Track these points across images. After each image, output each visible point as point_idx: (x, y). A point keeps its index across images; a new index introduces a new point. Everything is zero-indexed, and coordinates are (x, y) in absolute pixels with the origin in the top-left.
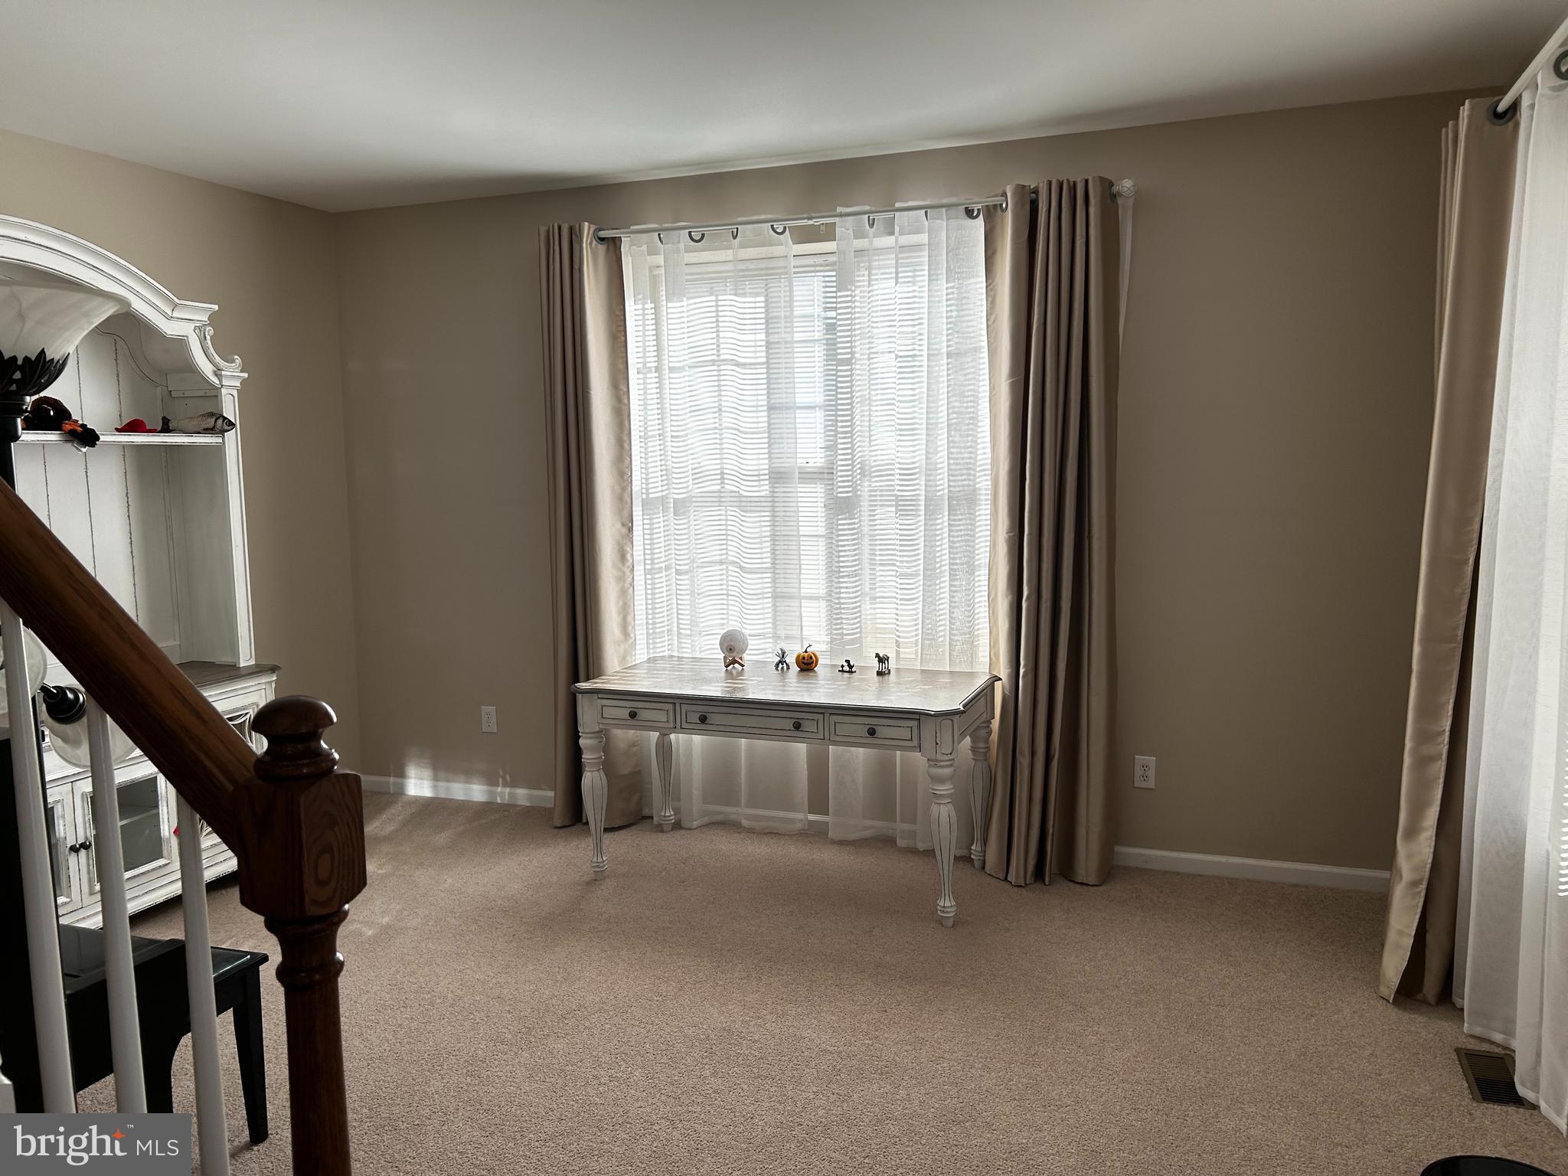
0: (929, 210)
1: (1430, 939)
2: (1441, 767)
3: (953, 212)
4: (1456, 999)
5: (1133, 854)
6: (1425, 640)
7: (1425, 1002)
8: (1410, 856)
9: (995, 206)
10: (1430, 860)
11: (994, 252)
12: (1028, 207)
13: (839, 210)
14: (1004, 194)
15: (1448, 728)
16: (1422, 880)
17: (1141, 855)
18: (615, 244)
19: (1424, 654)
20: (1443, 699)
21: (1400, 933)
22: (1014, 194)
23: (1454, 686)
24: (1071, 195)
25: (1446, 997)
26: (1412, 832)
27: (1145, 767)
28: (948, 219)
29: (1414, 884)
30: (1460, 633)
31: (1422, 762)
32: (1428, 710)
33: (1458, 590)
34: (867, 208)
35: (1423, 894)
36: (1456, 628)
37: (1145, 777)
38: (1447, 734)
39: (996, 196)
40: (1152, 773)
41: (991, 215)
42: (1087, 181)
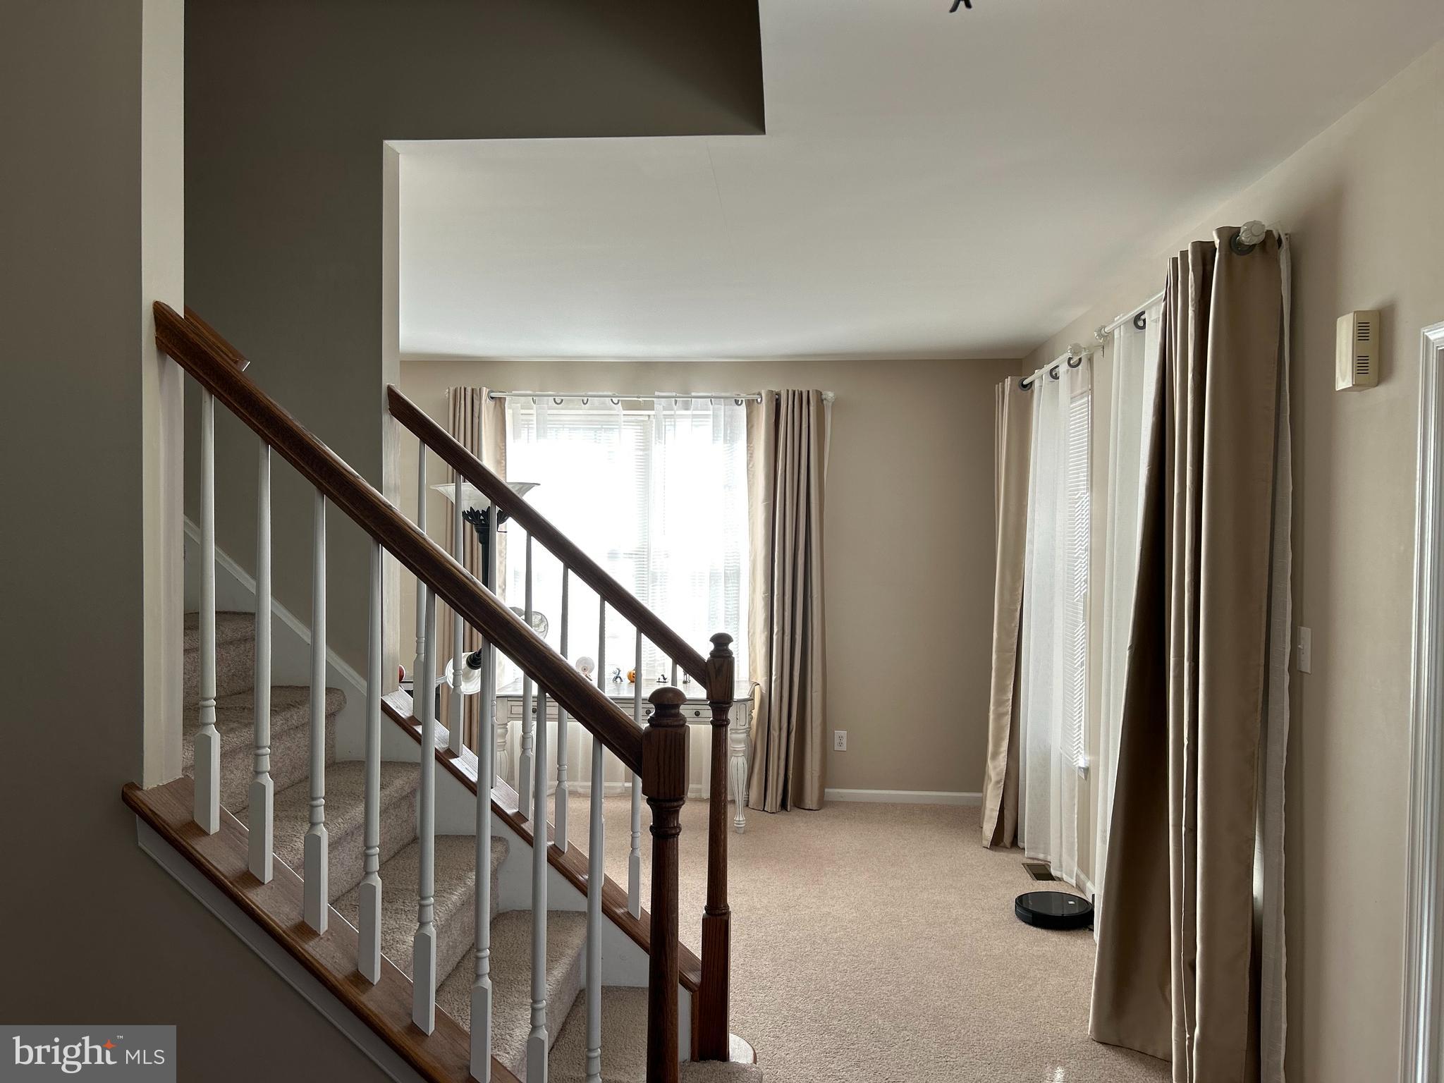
0: (713, 399)
1: (1006, 812)
2: (1008, 718)
3: (727, 401)
4: (1020, 844)
5: (833, 792)
6: (998, 651)
7: (1005, 847)
8: (995, 768)
9: (753, 400)
10: (1005, 769)
11: (752, 426)
12: (775, 403)
13: (657, 393)
14: (760, 394)
15: (1011, 698)
16: (1001, 780)
17: (838, 793)
18: (501, 402)
19: (998, 658)
20: (1008, 683)
21: (992, 810)
22: (767, 395)
23: (1013, 675)
24: (800, 399)
25: (1015, 843)
26: (996, 754)
27: (841, 737)
28: (725, 405)
29: (998, 782)
30: (1015, 647)
31: (999, 716)
32: (1001, 689)
33: (1013, 625)
34: (674, 394)
35: (1002, 787)
36: (1012, 645)
37: (840, 744)
38: (1011, 701)
39: (754, 394)
40: (844, 741)
41: (750, 404)
42: (808, 392)
